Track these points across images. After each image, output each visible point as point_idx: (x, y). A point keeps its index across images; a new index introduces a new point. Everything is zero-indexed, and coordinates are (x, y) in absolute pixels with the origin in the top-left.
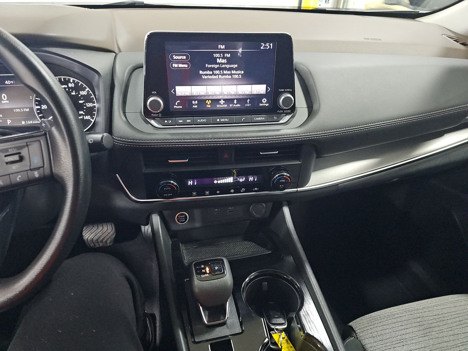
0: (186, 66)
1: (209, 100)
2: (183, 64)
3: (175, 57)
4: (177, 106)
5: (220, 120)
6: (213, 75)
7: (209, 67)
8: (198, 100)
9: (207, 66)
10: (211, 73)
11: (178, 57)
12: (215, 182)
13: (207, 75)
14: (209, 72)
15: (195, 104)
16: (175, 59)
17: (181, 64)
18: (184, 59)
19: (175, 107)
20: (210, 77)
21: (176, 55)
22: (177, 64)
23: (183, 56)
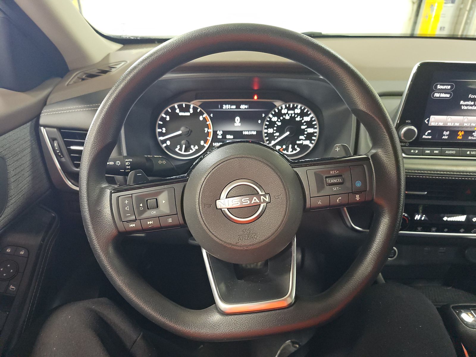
0: (448, 96)
1: (462, 131)
2: (445, 93)
3: (439, 87)
4: (426, 136)
5: (470, 153)
6: (474, 106)
7: (472, 97)
8: (450, 131)
9: (470, 97)
10: (473, 103)
11: (442, 87)
12: (445, 219)
13: (467, 105)
14: (471, 102)
15: (446, 135)
16: (439, 89)
17: (443, 94)
18: (448, 89)
19: (424, 137)
20: (470, 108)
21: (441, 85)
22: (439, 94)
23: (447, 86)
